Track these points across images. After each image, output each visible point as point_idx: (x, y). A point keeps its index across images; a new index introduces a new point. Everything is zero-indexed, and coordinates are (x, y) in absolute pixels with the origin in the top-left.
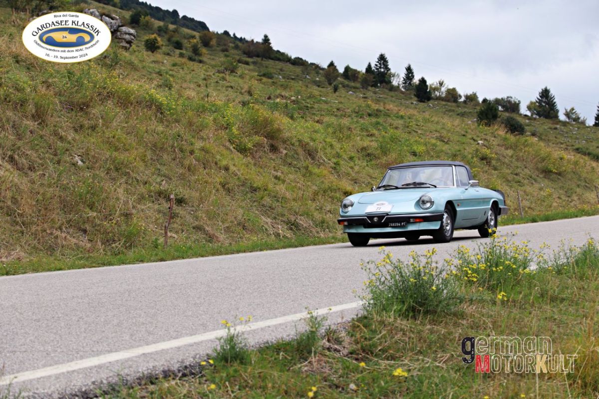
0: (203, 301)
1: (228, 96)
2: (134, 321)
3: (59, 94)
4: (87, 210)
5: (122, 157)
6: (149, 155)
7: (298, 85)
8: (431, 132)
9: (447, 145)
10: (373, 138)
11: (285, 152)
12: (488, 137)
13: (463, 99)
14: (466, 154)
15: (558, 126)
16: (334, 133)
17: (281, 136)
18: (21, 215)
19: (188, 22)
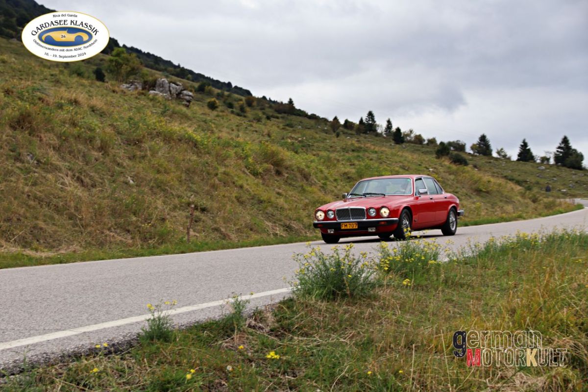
1: (251, 137)
3: (120, 133)
4: (132, 216)
5: (160, 177)
6: (184, 176)
7: (308, 132)
9: (407, 172)
11: (286, 175)
12: (437, 166)
13: (426, 142)
15: (492, 161)
16: (324, 162)
17: (284, 164)
18: (81, 220)
19: (238, 90)
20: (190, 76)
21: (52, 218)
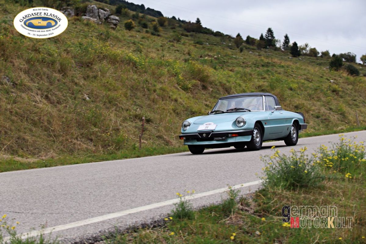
0: (164, 181)
1: (175, 56)
2: (123, 194)
3: (74, 57)
4: (93, 127)
5: (112, 94)
6: (129, 93)
7: (218, 48)
8: (301, 75)
9: (312, 83)
10: (266, 80)
11: (211, 89)
12: (336, 78)
13: (320, 55)
14: (323, 88)
16: (241, 77)
17: (209, 80)
18: (53, 131)
19: (151, 11)
21: (31, 130)
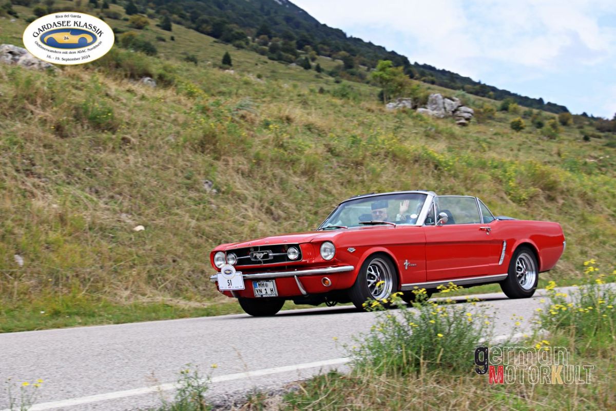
11: (562, 201)
17: (558, 187)
19: (552, 107)
20: (491, 93)
